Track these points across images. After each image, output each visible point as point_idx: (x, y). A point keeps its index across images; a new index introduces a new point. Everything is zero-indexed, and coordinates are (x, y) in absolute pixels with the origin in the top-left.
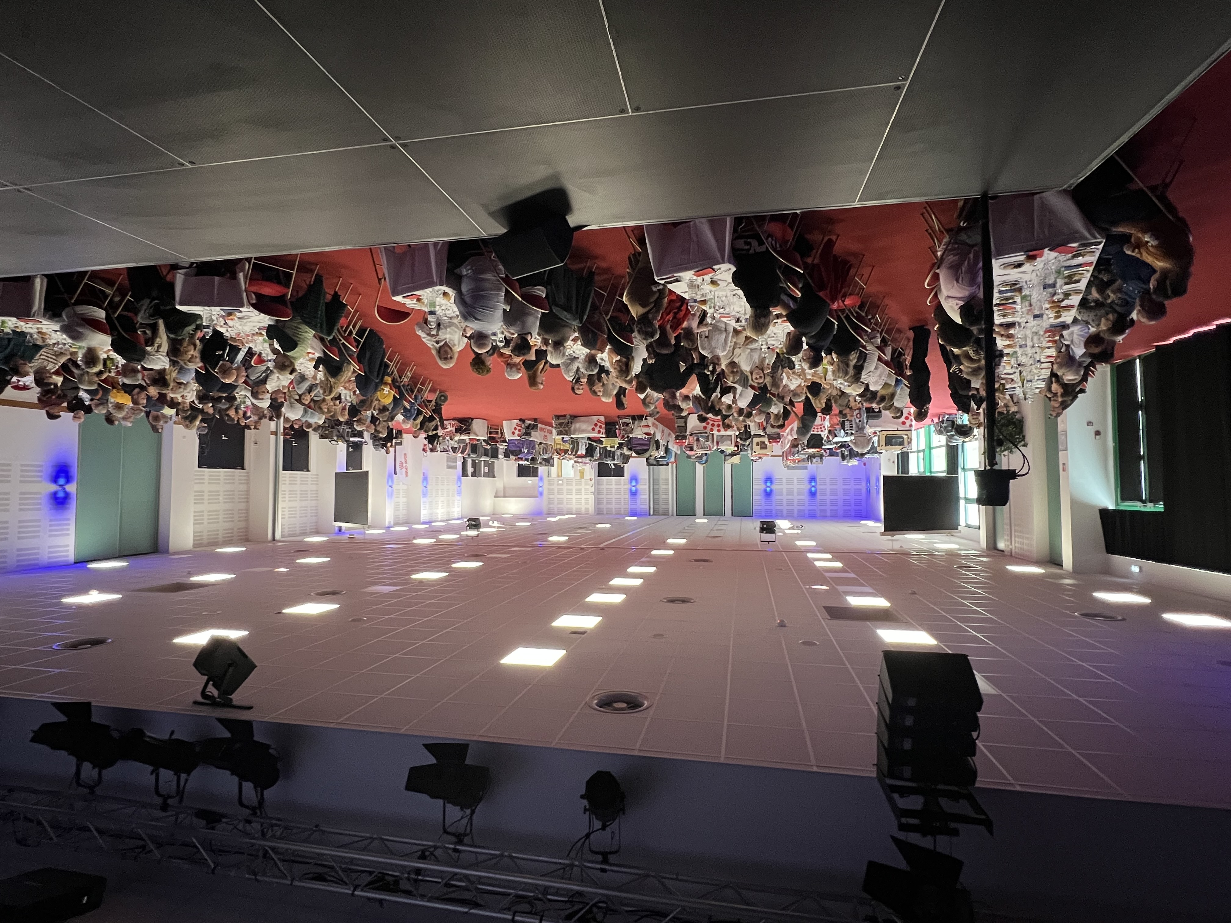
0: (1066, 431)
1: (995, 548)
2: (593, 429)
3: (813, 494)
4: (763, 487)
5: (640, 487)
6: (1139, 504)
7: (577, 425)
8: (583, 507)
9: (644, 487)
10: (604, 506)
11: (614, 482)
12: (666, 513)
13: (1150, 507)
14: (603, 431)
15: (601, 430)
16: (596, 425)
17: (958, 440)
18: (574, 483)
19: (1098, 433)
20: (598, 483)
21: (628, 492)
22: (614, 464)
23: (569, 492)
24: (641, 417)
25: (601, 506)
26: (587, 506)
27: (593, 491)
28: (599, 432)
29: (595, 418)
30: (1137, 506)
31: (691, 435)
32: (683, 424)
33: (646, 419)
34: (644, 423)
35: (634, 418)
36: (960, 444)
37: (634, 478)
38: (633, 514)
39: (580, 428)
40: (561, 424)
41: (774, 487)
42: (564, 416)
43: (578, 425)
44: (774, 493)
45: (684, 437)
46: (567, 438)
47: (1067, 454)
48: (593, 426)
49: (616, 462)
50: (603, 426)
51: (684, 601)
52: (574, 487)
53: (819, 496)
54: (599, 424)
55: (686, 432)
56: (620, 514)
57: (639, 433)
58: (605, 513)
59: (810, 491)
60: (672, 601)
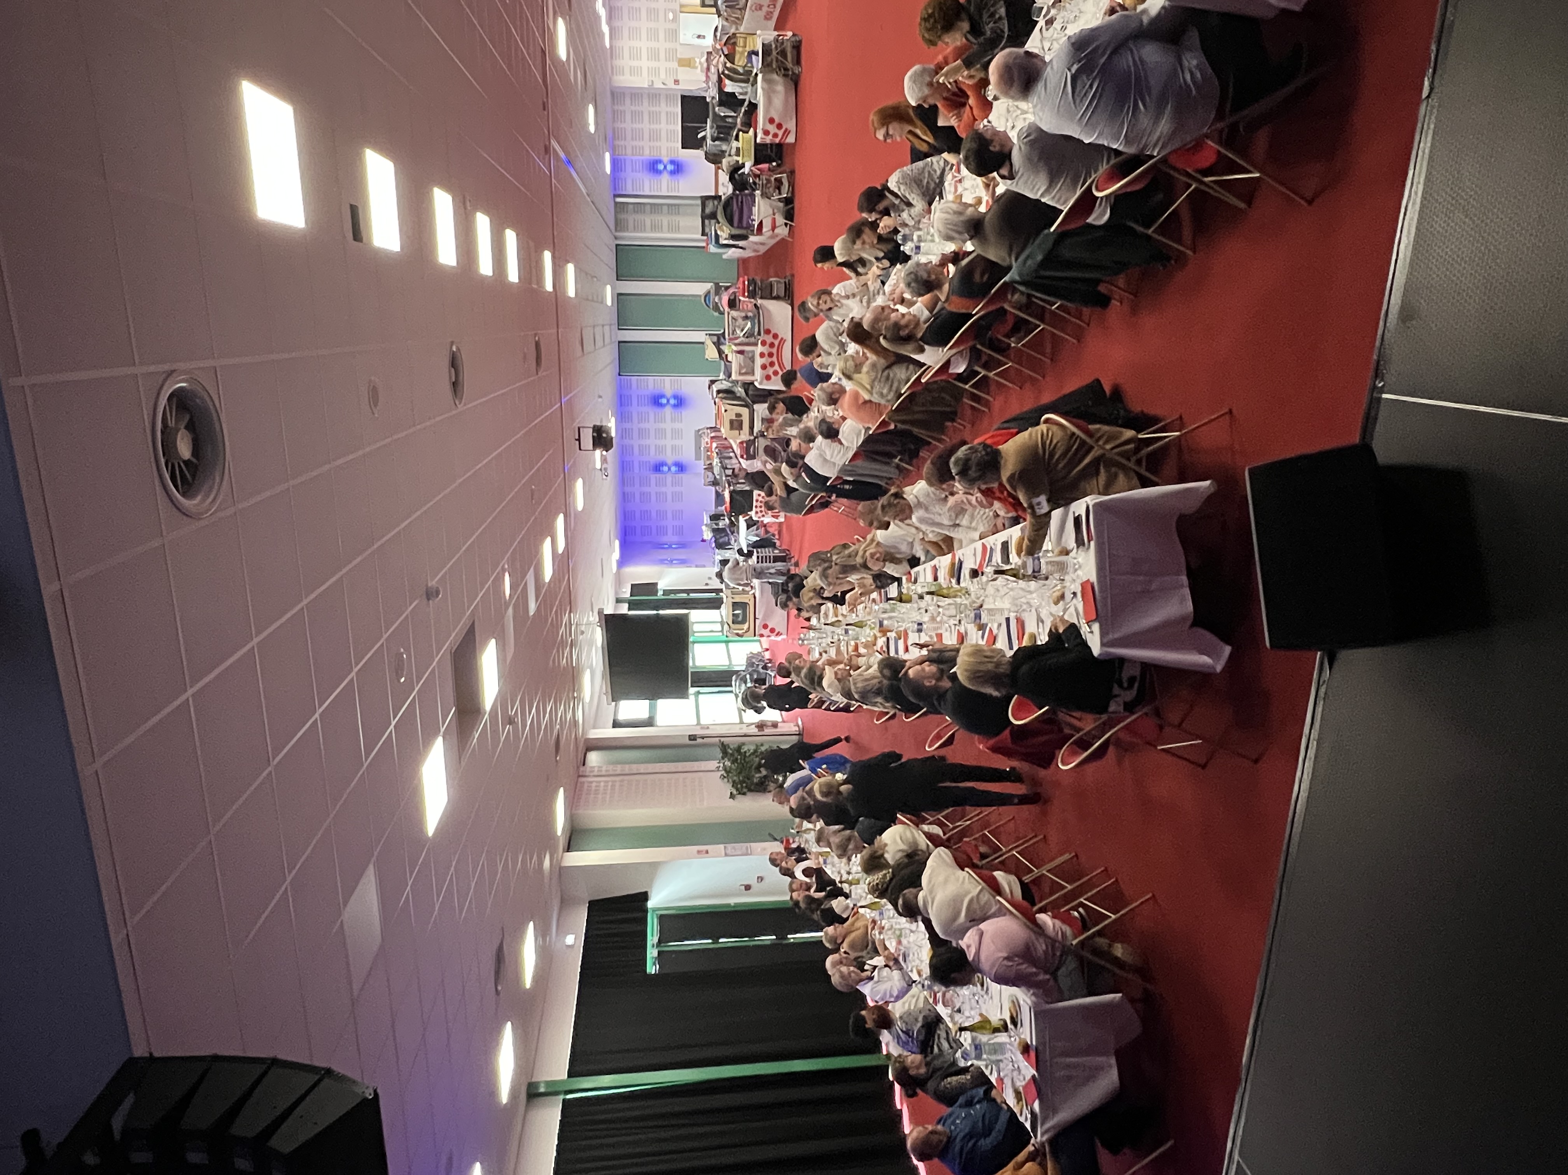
0: (751, 854)
1: (589, 749)
2: (772, 121)
3: (658, 468)
4: (669, 392)
5: (665, 178)
6: (656, 940)
7: (780, 86)
8: (624, 62)
9: (664, 185)
10: (628, 107)
11: (671, 127)
12: (619, 225)
13: (652, 953)
14: (768, 139)
15: (770, 137)
16: (779, 126)
17: (739, 688)
18: (669, 45)
19: (748, 887)
20: (669, 97)
21: (655, 155)
22: (704, 138)
23: (653, 34)
24: (789, 216)
25: (628, 101)
26: (627, 71)
27: (656, 86)
28: (766, 133)
29: (791, 125)
30: (652, 937)
31: (755, 305)
32: (775, 294)
33: (786, 224)
34: (780, 220)
35: (788, 201)
36: (733, 689)
37: (678, 168)
38: (616, 164)
39: (774, 91)
40: (783, 53)
41: (668, 410)
42: (798, 62)
43: (780, 88)
44: (658, 410)
45: (752, 295)
46: (757, 62)
47: (721, 856)
48: (777, 121)
49: (709, 141)
50: (777, 141)
51: (456, 385)
52: (663, 45)
53: (654, 477)
54: (780, 133)
55: (761, 298)
56: (614, 138)
57: (762, 208)
58: (616, 107)
59: (663, 464)
60: (454, 362)
